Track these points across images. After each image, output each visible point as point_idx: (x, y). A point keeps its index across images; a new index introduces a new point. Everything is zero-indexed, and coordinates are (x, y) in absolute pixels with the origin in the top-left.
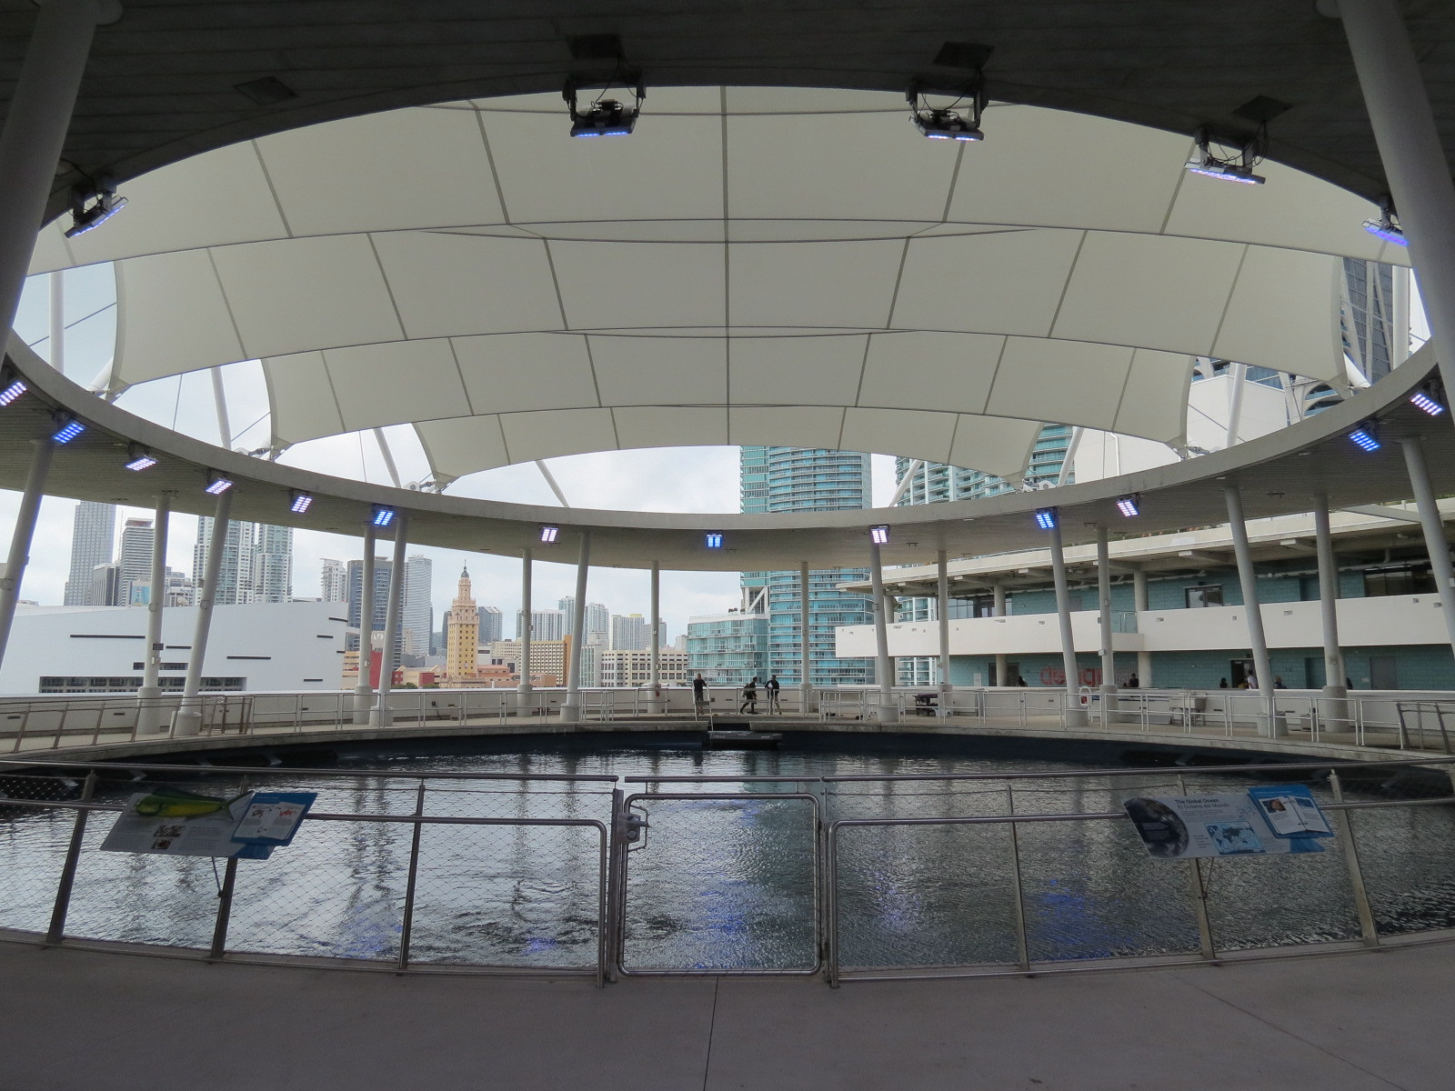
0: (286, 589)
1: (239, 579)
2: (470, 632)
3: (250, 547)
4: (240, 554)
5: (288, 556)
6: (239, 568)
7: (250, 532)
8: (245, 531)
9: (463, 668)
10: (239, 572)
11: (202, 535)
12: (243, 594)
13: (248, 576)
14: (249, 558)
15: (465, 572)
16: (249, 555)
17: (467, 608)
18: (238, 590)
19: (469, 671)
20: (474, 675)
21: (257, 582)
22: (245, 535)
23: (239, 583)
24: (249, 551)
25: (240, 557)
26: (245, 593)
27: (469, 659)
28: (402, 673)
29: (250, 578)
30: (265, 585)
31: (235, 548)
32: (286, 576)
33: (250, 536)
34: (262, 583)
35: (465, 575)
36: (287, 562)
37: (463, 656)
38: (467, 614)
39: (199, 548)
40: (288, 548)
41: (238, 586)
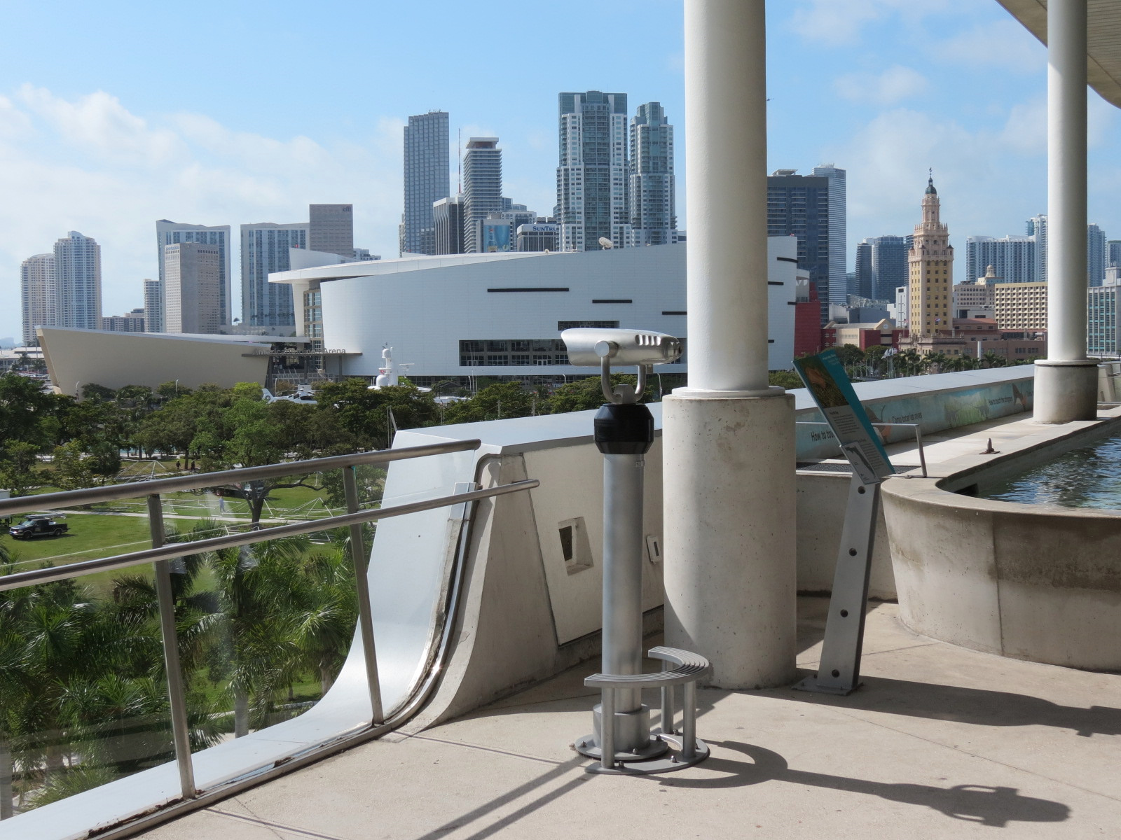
0: (669, 221)
1: (612, 211)
2: (941, 272)
3: (623, 167)
4: (612, 177)
5: (668, 175)
6: (612, 196)
7: (622, 146)
8: (616, 146)
9: (933, 323)
10: (612, 201)
11: (565, 155)
12: (618, 230)
13: (623, 206)
14: (623, 182)
15: (931, 186)
16: (623, 177)
17: (936, 238)
18: (612, 225)
19: (941, 326)
20: (948, 333)
21: (633, 213)
22: (616, 152)
23: (612, 215)
24: (623, 172)
25: (612, 181)
26: (621, 228)
27: (941, 310)
28: (834, 331)
29: (626, 208)
30: (643, 216)
31: (606, 170)
32: (669, 203)
33: (622, 152)
34: (639, 214)
35: (932, 191)
36: (668, 184)
37: (933, 306)
38: (936, 247)
39: (562, 173)
40: (669, 166)
41: (612, 220)
